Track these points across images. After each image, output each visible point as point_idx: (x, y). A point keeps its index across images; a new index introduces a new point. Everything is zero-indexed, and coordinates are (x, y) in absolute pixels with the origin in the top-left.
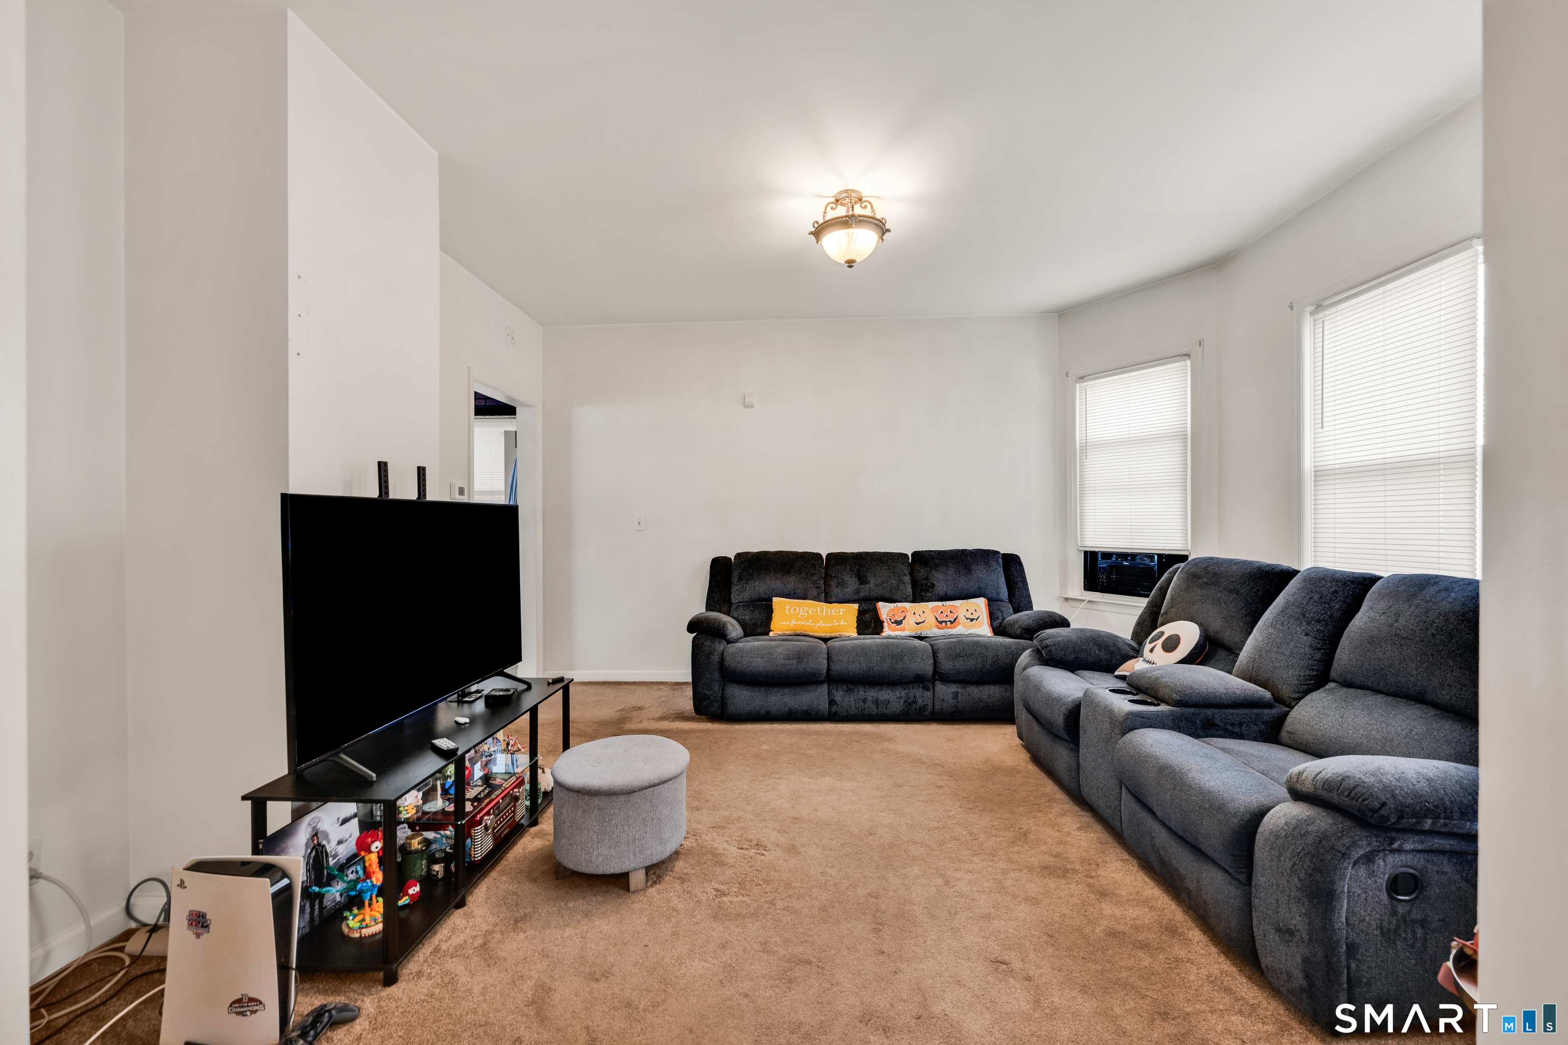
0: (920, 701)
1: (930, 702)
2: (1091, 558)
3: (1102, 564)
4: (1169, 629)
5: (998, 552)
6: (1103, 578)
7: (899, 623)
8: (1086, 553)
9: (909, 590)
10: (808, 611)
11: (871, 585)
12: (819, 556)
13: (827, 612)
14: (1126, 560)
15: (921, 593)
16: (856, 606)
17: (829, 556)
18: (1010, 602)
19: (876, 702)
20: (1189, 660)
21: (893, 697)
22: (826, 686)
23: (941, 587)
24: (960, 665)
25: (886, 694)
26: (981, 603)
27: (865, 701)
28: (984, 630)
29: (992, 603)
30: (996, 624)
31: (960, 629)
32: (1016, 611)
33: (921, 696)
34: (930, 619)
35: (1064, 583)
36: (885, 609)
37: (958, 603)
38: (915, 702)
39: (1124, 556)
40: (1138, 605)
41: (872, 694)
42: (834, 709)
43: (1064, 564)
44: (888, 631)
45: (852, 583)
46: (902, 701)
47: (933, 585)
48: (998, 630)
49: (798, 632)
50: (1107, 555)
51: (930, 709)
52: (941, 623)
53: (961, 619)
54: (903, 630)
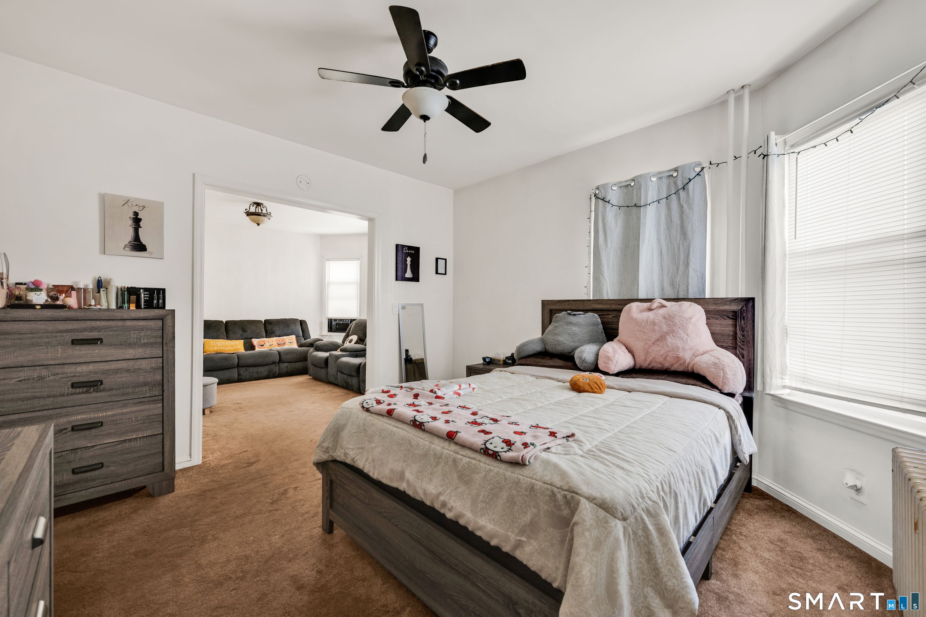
0: (274, 370)
1: (278, 371)
2: (330, 321)
3: (334, 323)
4: (350, 338)
5: (298, 320)
6: (334, 327)
7: (262, 346)
8: (329, 319)
9: (264, 334)
10: (222, 344)
11: (248, 333)
12: (222, 322)
13: (231, 343)
14: (341, 321)
15: (269, 334)
16: (242, 341)
17: (226, 322)
18: (303, 337)
19: (257, 373)
20: (356, 343)
21: (263, 370)
22: (236, 369)
23: (278, 333)
24: (288, 356)
25: (261, 369)
26: (293, 337)
27: (253, 373)
28: (295, 346)
29: (297, 337)
30: (299, 343)
31: (287, 347)
32: (305, 340)
33: (276, 369)
34: (275, 343)
35: (321, 330)
36: (255, 341)
37: (285, 337)
38: (272, 371)
39: (341, 320)
40: (343, 335)
41: (255, 369)
42: (240, 377)
43: (321, 324)
44: (257, 349)
45: (240, 332)
46: (267, 371)
47: (274, 332)
48: (300, 346)
49: (218, 352)
50: (335, 320)
51: (277, 373)
52: (279, 344)
53: (287, 342)
54: (264, 348)
